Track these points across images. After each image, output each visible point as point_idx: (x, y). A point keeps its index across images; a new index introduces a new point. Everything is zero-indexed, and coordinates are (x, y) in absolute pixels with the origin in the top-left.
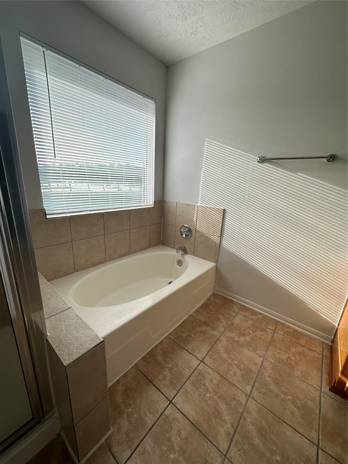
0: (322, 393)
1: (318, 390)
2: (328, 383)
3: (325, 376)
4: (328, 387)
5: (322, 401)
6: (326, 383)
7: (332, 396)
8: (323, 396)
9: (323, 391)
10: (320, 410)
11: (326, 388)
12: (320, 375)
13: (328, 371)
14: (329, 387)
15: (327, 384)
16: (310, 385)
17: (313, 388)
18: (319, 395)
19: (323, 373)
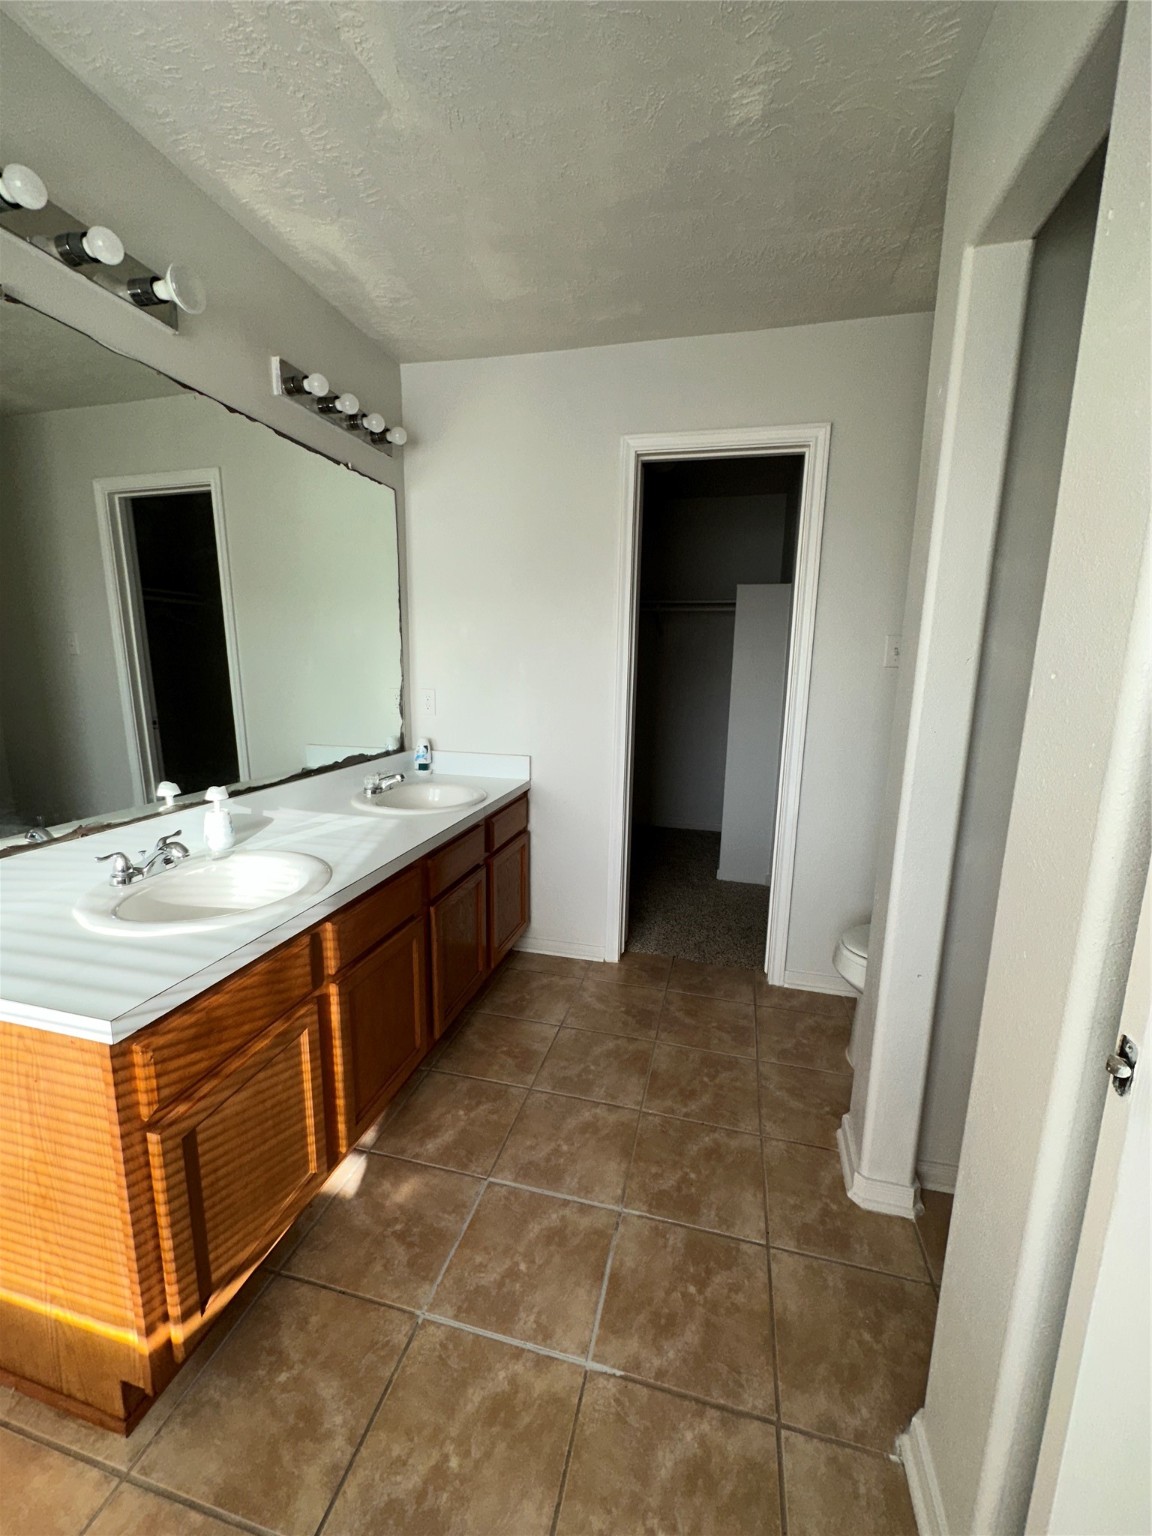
0: (134, 1473)
1: (117, 1487)
2: (100, 1430)
3: (69, 1434)
4: (115, 1440)
5: (162, 1486)
6: (95, 1441)
7: (152, 1433)
8: (146, 1474)
9: (123, 1468)
10: (193, 1506)
11: (115, 1449)
12: (55, 1458)
13: (51, 1415)
14: (114, 1430)
15: (103, 1437)
16: (91, 1521)
17: (105, 1513)
18: (137, 1492)
19: (54, 1439)
